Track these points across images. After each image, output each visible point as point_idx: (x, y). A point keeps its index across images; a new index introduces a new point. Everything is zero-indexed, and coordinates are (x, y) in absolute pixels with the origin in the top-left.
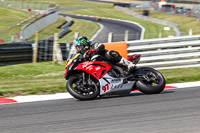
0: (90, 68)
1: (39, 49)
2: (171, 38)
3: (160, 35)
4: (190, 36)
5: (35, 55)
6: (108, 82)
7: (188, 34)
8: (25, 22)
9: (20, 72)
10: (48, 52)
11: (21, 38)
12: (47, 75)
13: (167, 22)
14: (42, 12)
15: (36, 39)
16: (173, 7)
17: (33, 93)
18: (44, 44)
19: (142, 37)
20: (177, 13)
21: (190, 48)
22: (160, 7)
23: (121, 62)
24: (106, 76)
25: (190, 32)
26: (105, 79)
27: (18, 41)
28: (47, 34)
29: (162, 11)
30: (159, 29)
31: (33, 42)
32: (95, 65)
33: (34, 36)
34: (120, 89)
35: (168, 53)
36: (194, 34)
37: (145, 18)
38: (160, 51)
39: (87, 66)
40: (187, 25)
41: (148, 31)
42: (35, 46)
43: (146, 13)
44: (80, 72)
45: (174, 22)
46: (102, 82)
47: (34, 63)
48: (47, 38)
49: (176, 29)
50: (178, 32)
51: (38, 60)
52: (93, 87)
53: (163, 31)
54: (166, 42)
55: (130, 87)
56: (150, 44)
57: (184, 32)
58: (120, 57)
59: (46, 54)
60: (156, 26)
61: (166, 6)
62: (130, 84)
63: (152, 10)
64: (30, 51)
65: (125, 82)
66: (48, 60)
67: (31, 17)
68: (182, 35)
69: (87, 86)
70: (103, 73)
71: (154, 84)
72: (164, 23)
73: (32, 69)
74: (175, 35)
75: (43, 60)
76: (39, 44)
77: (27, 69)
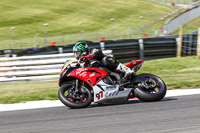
0: (84, 74)
1: (183, 43)
5: (179, 50)
8: (169, 16)
9: (164, 66)
10: (193, 46)
11: (165, 32)
12: (191, 69)
14: (186, 7)
15: (181, 33)
17: (178, 88)
18: (188, 38)
23: (118, 68)
24: (101, 83)
26: (99, 86)
27: (162, 35)
28: (191, 28)
31: (177, 36)
32: (90, 71)
33: (178, 31)
34: (115, 96)
39: (81, 72)
42: (179, 41)
46: (96, 90)
47: (179, 58)
48: (191, 32)
51: (182, 55)
59: (190, 49)
64: (174, 45)
65: (121, 90)
66: (192, 54)
67: (175, 11)
69: (79, 93)
70: (97, 80)
73: (176, 63)
75: (187, 55)
76: (183, 39)
77: (171, 64)
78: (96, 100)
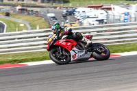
0: (64, 43)
2: (24, 31)
3: (17, 29)
4: (38, 30)
6: (75, 53)
7: (36, 29)
13: (22, 21)
16: (26, 10)
19: (5, 31)
20: (29, 14)
21: (37, 38)
22: (17, 10)
23: (83, 40)
24: (75, 49)
25: (38, 28)
26: (74, 51)
29: (19, 13)
30: (16, 25)
32: (67, 42)
34: (83, 57)
35: (22, 42)
36: (40, 28)
37: (7, 18)
38: (16, 40)
39: (62, 42)
40: (35, 22)
41: (9, 26)
43: (8, 15)
44: (57, 46)
45: (27, 20)
46: (72, 53)
49: (28, 26)
50: (30, 28)
52: (66, 56)
53: (19, 27)
54: (21, 34)
55: (89, 56)
56: (10, 35)
57: (33, 27)
58: (82, 37)
60: (15, 23)
61: (21, 9)
62: (89, 54)
63: (11, 12)
65: (86, 53)
68: (32, 29)
69: (63, 55)
70: (72, 47)
71: (103, 54)
72: (20, 21)
74: (27, 29)
78: (72, 59)
